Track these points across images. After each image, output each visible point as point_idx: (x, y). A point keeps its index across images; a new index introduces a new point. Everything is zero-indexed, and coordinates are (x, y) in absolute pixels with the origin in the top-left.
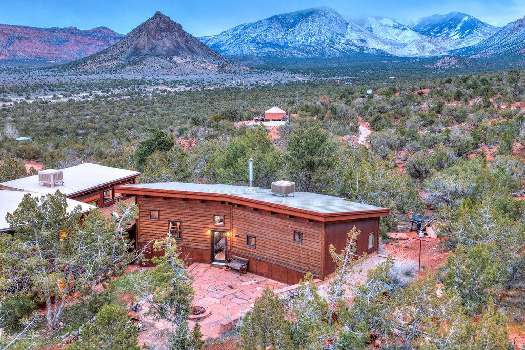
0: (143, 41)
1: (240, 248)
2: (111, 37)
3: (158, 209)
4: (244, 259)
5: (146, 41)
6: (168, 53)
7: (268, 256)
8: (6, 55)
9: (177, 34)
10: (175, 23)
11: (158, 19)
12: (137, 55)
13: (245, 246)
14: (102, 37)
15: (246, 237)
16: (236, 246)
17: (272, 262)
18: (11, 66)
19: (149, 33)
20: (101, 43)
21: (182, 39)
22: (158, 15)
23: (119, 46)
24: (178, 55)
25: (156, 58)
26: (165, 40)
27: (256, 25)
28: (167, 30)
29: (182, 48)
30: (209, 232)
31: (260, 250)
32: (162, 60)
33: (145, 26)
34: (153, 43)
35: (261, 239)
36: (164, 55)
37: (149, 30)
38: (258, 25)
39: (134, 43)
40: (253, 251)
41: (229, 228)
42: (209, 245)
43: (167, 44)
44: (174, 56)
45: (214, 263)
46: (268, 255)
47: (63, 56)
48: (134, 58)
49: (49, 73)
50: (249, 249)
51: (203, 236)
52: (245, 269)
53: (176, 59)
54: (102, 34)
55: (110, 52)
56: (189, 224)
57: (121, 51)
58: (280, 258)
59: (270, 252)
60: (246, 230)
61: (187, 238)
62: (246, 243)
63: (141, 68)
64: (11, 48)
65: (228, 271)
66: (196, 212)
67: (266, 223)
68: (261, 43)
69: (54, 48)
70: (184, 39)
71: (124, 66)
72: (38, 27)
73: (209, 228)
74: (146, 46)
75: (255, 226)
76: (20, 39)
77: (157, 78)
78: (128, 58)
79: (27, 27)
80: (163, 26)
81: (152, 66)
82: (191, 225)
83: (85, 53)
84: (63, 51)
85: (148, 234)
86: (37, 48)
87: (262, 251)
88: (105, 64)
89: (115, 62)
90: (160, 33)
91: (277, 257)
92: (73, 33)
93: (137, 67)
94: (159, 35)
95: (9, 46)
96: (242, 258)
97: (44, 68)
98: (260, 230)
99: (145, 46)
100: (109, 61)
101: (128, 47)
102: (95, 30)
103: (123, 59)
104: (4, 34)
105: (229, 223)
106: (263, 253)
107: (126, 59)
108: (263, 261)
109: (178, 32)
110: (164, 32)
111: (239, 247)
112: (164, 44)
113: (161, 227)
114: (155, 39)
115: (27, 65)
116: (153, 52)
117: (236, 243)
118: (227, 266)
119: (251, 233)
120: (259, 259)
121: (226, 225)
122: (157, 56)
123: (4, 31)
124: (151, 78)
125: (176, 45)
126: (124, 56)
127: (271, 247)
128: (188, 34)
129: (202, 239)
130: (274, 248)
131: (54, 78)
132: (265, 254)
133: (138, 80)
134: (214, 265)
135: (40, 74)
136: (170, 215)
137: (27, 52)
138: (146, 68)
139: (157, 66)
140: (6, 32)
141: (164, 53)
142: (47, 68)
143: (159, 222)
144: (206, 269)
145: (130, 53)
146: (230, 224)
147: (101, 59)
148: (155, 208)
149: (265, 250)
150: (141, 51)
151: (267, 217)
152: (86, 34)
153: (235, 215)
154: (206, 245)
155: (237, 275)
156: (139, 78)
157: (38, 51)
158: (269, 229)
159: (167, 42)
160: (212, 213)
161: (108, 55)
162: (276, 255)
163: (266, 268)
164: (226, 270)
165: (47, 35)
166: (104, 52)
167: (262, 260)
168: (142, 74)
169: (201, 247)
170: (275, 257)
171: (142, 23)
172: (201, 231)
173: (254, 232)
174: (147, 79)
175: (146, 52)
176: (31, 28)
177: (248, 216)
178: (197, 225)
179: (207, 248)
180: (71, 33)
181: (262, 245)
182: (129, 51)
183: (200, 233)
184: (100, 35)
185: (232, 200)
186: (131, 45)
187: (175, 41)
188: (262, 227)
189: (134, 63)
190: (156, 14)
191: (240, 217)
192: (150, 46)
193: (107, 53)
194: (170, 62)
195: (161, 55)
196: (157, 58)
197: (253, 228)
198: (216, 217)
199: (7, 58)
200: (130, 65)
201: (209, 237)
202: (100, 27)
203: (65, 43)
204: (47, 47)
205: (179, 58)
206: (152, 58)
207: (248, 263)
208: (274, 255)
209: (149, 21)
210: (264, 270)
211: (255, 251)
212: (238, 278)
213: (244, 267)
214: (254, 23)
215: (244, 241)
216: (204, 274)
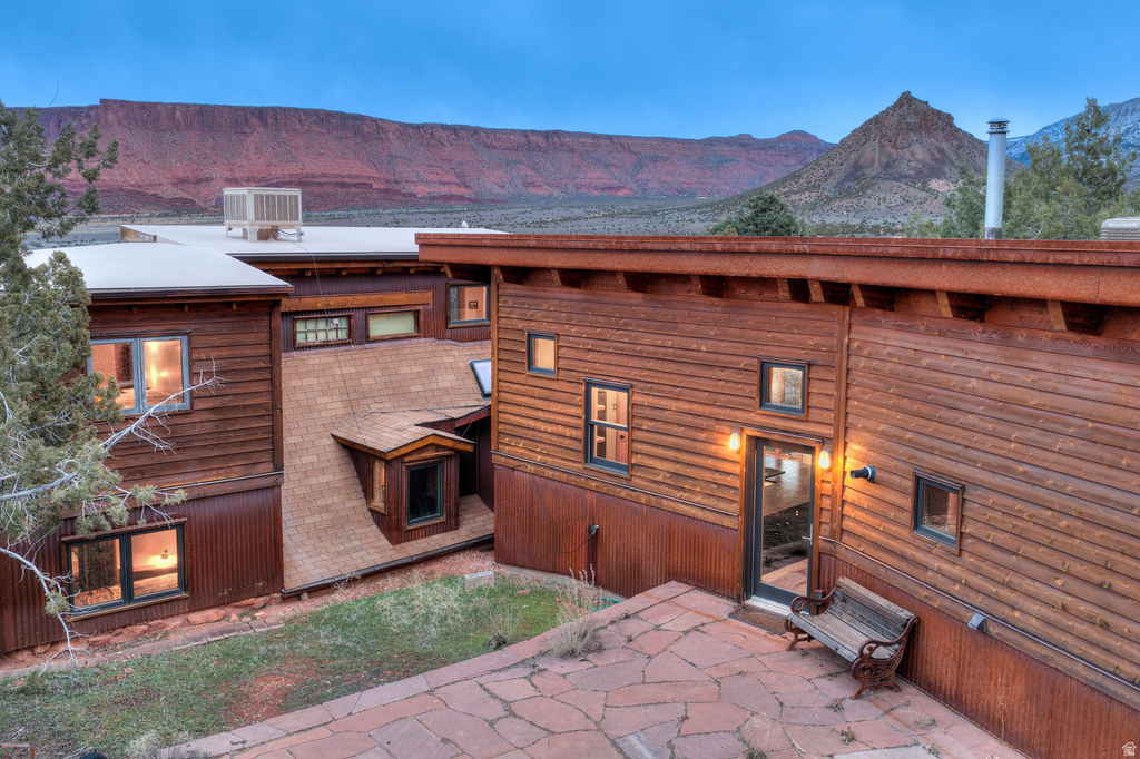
0: (871, 151)
1: (875, 544)
2: (812, 149)
3: (554, 328)
4: (893, 607)
5: (877, 153)
6: (919, 172)
7: (1031, 615)
8: (632, 189)
9: (941, 134)
10: (939, 113)
11: (906, 106)
12: (857, 179)
13: (904, 533)
14: (795, 149)
15: (909, 484)
16: (860, 530)
17: (1061, 661)
18: (636, 207)
19: (884, 135)
20: (791, 161)
21: (952, 145)
22: (906, 99)
23: (824, 163)
24: (939, 174)
25: (894, 183)
26: (917, 148)
27: (1124, 108)
28: (921, 127)
29: (951, 161)
30: (734, 444)
31: (985, 567)
32: (905, 187)
33: (876, 123)
34: (889, 155)
35: (992, 498)
36: (911, 177)
37: (884, 130)
38: (1130, 109)
39: (853, 156)
40: (946, 567)
41: (828, 431)
42: (735, 508)
43: (920, 156)
44: (932, 177)
45: (757, 602)
46: (1035, 608)
47: (724, 187)
48: (850, 184)
49: (695, 217)
50: (920, 556)
51: (710, 462)
52: (888, 663)
53: (934, 184)
54: (798, 143)
55: (805, 175)
56: (656, 402)
57: (827, 171)
58: (1117, 644)
59: (1046, 592)
60: (911, 444)
61: (650, 462)
62: (906, 518)
63: (862, 203)
64: (640, 176)
65: (805, 653)
66: (686, 342)
67: (1035, 399)
68: (1133, 146)
69: (709, 174)
70: (955, 143)
71: (829, 200)
72: (686, 138)
73: (739, 426)
74: (876, 160)
75: (963, 419)
76: (655, 160)
77: (892, 221)
78: (840, 184)
79: (668, 139)
80: (912, 120)
81: (885, 199)
82: (664, 403)
83: (761, 180)
84: (724, 179)
85: (520, 432)
86: (681, 175)
87: (999, 574)
88: (793, 197)
89: (813, 194)
90: (907, 134)
91: (1094, 633)
92: (743, 145)
93: (855, 201)
94: (903, 139)
95: (638, 173)
96: (882, 602)
97: (687, 209)
98: (989, 443)
99: (873, 162)
100: (803, 192)
101: (841, 164)
102: (783, 138)
103: (828, 188)
104: (632, 152)
105: (830, 404)
106: (1004, 592)
107: (835, 187)
108: (1000, 644)
109: (943, 130)
110: (915, 132)
111: (874, 535)
112: (912, 154)
113: (559, 408)
114: (894, 147)
115: (663, 204)
116: (890, 172)
117: (861, 515)
118: (798, 631)
119: (938, 462)
120: (975, 620)
121: (814, 414)
122: (896, 179)
123: (632, 148)
124: (880, 222)
125: (938, 156)
126: (832, 181)
127: (1056, 560)
128: (965, 134)
129: (708, 475)
130: (1077, 568)
131: (701, 223)
132: (1013, 597)
133: (854, 226)
134: (753, 609)
135: (680, 219)
136: (590, 356)
137: (665, 182)
138: (872, 203)
139: (894, 199)
140: (635, 150)
141: (912, 172)
142: (693, 208)
143: (554, 385)
144: (699, 620)
145: (843, 175)
146: (836, 411)
147: (787, 189)
148: (545, 327)
149: (1016, 571)
150: (864, 170)
151: (1041, 361)
152: (767, 145)
153: (863, 363)
154: (723, 506)
155: (840, 689)
156: (856, 222)
157: (681, 180)
158: (1047, 440)
159: (919, 151)
160: (752, 350)
161: (801, 181)
162: (1090, 621)
163: (1019, 689)
164: (792, 648)
165: (700, 151)
166: (795, 177)
167: (994, 629)
168: (864, 214)
169: (699, 514)
170: (1082, 628)
171: (872, 116)
172: (703, 436)
173: (956, 457)
174: (872, 222)
175: (875, 173)
176: (675, 140)
177: (925, 361)
178: (686, 407)
179: (727, 522)
180: (741, 145)
181: (1000, 538)
182: (841, 172)
183: (699, 446)
184: (791, 147)
185: (841, 263)
186: (846, 160)
187: (937, 148)
188: (1003, 429)
189: (849, 194)
190: (900, 99)
191: (888, 367)
192: (885, 160)
193: (800, 177)
194: (923, 190)
195: (905, 177)
196: (897, 183)
197: (956, 434)
198: (777, 372)
199: (632, 193)
200: (841, 199)
201: (737, 469)
202: (793, 132)
203: (728, 165)
204: (698, 172)
205: (941, 182)
206: (886, 185)
207: (912, 635)
208: (1079, 617)
209: (885, 113)
210: (1003, 694)
211: (956, 571)
212: (837, 707)
213: (882, 653)
214: (1122, 105)
215: (902, 509)
216: (676, 647)
